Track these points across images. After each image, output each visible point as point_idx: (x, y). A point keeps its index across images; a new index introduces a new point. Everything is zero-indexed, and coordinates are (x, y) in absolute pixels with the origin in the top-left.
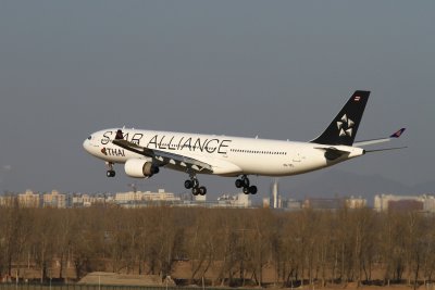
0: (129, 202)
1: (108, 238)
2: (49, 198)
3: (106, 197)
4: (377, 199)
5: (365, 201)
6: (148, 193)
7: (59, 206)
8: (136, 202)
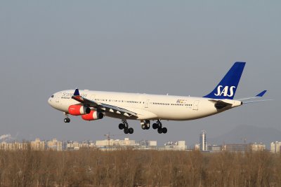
0: (105, 147)
1: (91, 171)
2: (51, 144)
3: (89, 143)
4: (272, 144)
5: (264, 146)
6: (118, 140)
7: (58, 150)
8: (110, 147)
